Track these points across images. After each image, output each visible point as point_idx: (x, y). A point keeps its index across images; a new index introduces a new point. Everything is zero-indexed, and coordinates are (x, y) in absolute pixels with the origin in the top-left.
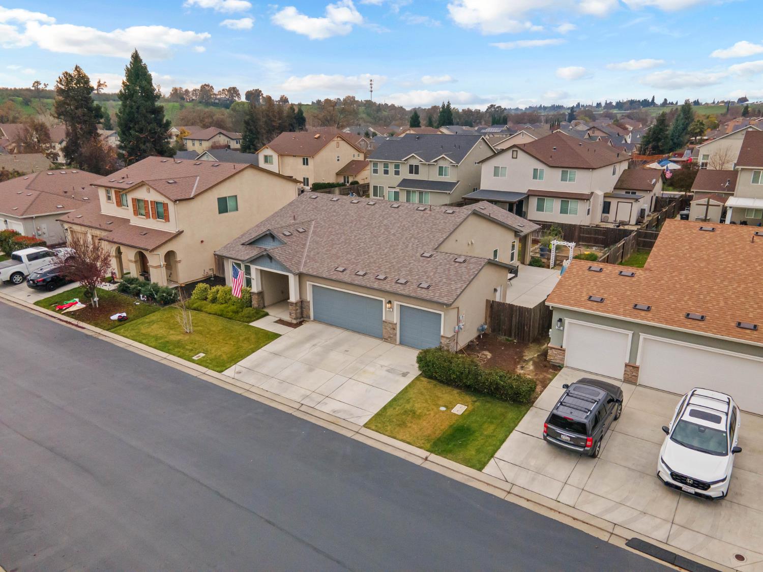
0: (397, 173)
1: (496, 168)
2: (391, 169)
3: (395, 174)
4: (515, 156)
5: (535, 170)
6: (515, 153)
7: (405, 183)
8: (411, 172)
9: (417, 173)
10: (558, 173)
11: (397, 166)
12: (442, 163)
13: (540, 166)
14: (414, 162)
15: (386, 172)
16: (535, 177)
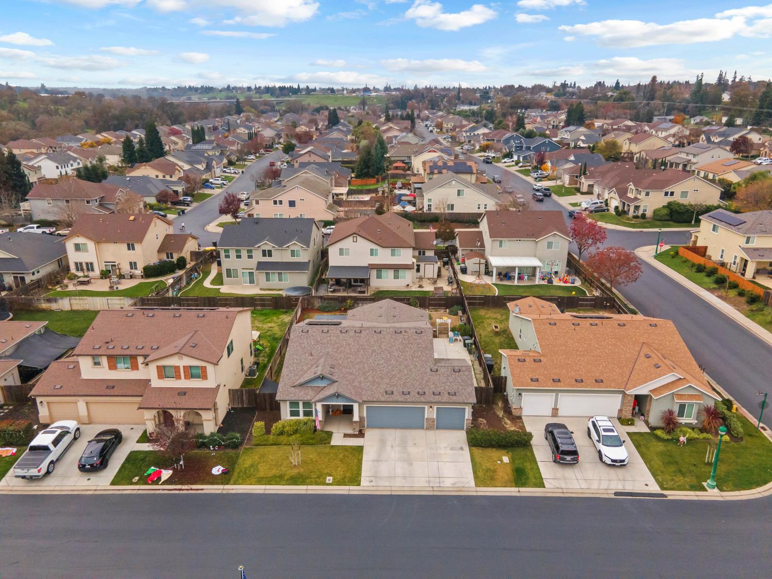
0: (250, 257)
1: (341, 250)
2: (244, 254)
3: (248, 258)
4: (355, 240)
5: (372, 250)
6: (355, 238)
7: (261, 266)
8: (264, 255)
9: (270, 255)
10: (389, 251)
11: (249, 251)
12: (292, 248)
13: (374, 247)
14: (267, 248)
15: (239, 257)
16: (372, 254)
